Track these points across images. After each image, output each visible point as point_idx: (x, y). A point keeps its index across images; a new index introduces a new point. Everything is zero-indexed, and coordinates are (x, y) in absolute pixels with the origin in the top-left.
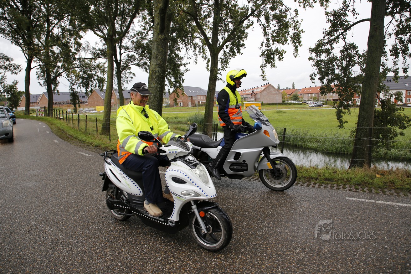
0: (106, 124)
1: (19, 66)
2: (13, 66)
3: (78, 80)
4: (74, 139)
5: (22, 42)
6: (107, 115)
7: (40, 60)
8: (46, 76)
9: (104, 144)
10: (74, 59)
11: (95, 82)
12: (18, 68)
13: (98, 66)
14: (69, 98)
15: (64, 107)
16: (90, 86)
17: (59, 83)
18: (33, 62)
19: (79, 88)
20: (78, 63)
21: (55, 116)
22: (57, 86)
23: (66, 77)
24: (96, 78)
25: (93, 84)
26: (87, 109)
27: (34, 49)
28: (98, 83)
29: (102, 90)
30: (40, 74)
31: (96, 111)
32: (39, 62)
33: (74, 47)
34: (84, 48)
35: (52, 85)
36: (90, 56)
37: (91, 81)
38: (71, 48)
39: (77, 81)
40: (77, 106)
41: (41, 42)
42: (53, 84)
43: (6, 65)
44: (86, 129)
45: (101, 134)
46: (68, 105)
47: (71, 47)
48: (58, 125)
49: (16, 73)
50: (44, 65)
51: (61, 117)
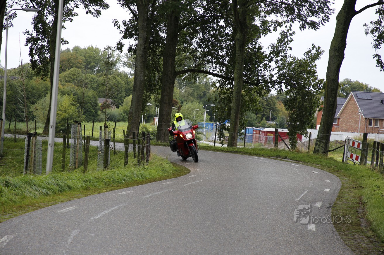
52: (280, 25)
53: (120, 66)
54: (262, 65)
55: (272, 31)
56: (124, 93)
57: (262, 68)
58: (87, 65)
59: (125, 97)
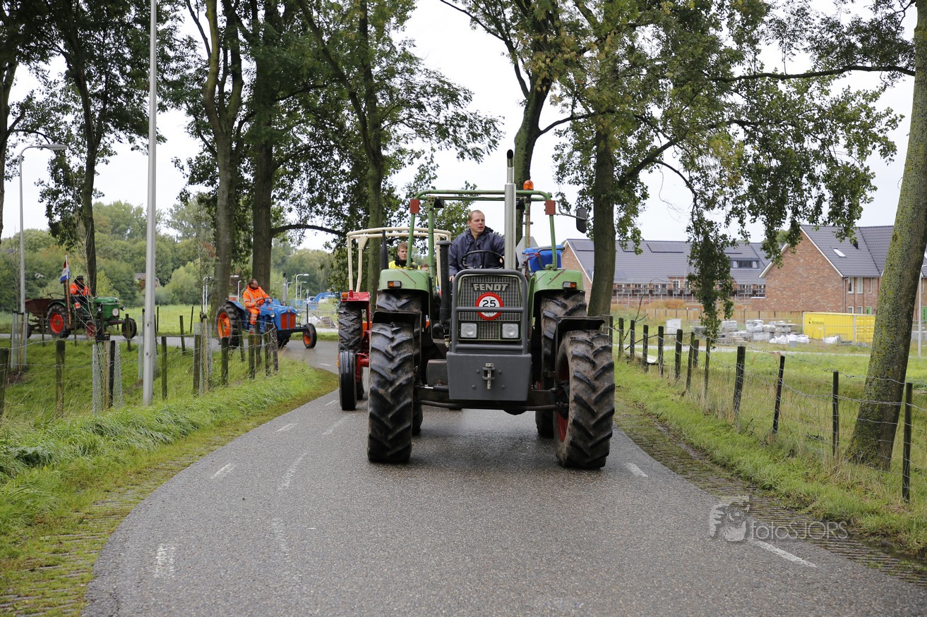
0: (882, 410)
1: (492, 122)
2: (466, 124)
3: (734, 184)
4: (717, 468)
5: (513, 20)
6: (891, 362)
7: (578, 93)
8: (591, 166)
9: (874, 512)
10: (726, 83)
11: (814, 192)
12: (488, 133)
13: (840, 113)
14: (684, 268)
15: (653, 310)
16: (789, 213)
17: (645, 196)
18: (547, 102)
19: (735, 220)
20: (738, 99)
21: (621, 348)
22: (635, 212)
23: (680, 167)
24: (820, 169)
25: (803, 204)
26: (759, 327)
27: (558, 47)
28: (828, 195)
29: (847, 231)
30: (570, 155)
31: (803, 339)
32: (574, 106)
33: (730, 25)
34: (780, 22)
35: (616, 207)
36: (803, 62)
37: (797, 184)
38: (712, 31)
39: (727, 189)
40: (719, 305)
41: (587, 14)
42: (619, 201)
43: (442, 121)
44: (775, 425)
45: (855, 459)
46: (668, 299)
47: (717, 26)
48: (642, 394)
49: (476, 154)
50: (589, 115)
51: (652, 359)
52: (418, 155)
53: (162, 228)
54: (395, 214)
55: (407, 165)
56: (170, 265)
57: (396, 219)
58: (115, 228)
59: (173, 270)
